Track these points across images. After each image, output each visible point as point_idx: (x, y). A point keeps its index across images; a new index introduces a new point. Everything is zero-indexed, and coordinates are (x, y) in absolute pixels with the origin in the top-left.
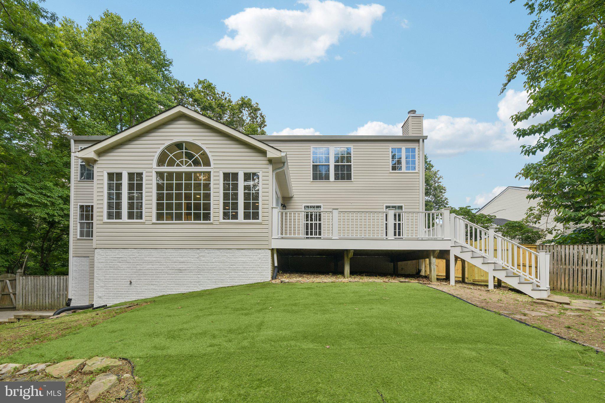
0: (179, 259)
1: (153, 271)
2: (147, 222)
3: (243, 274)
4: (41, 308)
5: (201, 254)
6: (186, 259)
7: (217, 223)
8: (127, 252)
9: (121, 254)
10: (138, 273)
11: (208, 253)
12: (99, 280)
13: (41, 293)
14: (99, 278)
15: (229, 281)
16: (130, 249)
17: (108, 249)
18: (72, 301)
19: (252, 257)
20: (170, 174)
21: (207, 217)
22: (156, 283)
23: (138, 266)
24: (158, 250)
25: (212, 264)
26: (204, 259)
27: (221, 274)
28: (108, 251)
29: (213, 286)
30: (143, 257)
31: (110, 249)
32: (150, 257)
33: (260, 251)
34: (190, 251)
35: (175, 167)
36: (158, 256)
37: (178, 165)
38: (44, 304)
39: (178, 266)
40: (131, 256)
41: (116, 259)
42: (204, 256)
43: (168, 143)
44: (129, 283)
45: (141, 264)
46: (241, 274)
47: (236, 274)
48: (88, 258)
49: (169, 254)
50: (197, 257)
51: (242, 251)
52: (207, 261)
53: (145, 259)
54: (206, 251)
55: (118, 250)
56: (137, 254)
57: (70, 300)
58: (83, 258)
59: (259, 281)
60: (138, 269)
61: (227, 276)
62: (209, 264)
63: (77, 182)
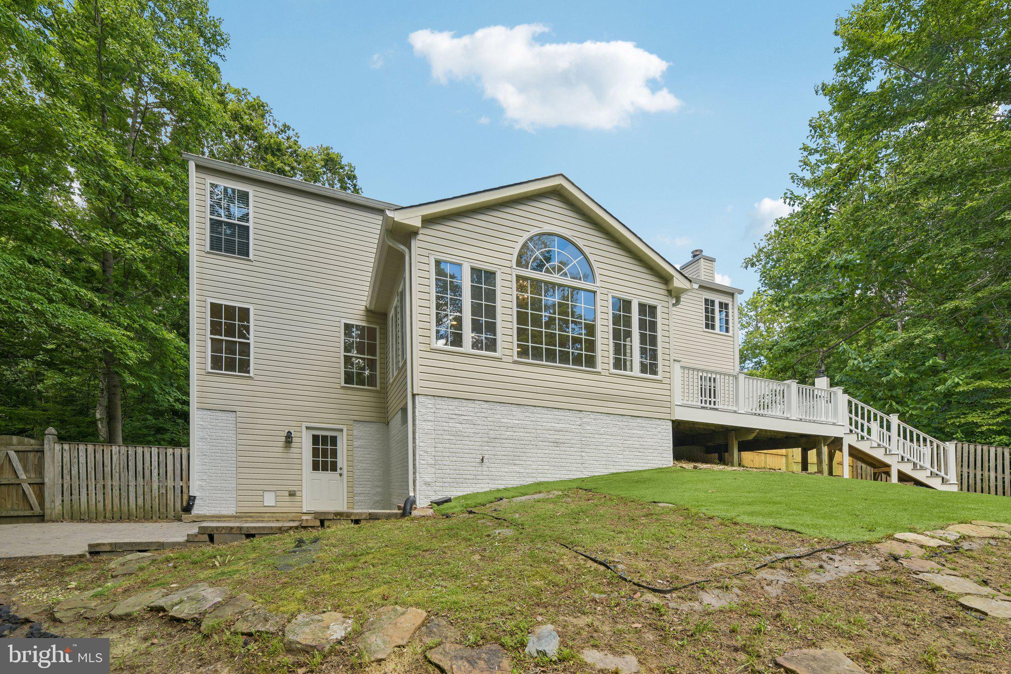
0: (554, 425)
1: (516, 442)
2: (505, 359)
3: (640, 454)
4: (117, 516)
5: (585, 420)
6: (564, 426)
7: (606, 373)
8: (473, 405)
9: (463, 409)
10: (492, 444)
11: (595, 419)
12: (426, 452)
13: (116, 483)
14: (424, 449)
15: (623, 464)
16: (477, 402)
17: (440, 398)
18: (196, 502)
19: (650, 429)
20: (536, 283)
21: (591, 362)
22: (522, 462)
23: (491, 432)
24: (521, 407)
25: (601, 436)
26: (588, 427)
27: (612, 452)
28: (439, 401)
29: (603, 470)
30: (499, 416)
31: (443, 399)
32: (511, 417)
33: (659, 422)
34: (568, 413)
35: (543, 273)
36: (522, 418)
37: (548, 271)
38: (125, 508)
39: (552, 436)
40: (478, 414)
41: (454, 416)
42: (588, 424)
43: (534, 231)
44: (479, 460)
45: (497, 428)
46: (638, 454)
47: (631, 453)
48: (233, 415)
49: (539, 416)
50: (578, 423)
51: (639, 420)
52: (594, 432)
53: (503, 420)
54: (592, 416)
55: (456, 400)
56: (489, 411)
57: (192, 499)
58: (220, 414)
59: (661, 466)
60: (492, 436)
61: (621, 456)
62: (596, 436)
63: (204, 254)
